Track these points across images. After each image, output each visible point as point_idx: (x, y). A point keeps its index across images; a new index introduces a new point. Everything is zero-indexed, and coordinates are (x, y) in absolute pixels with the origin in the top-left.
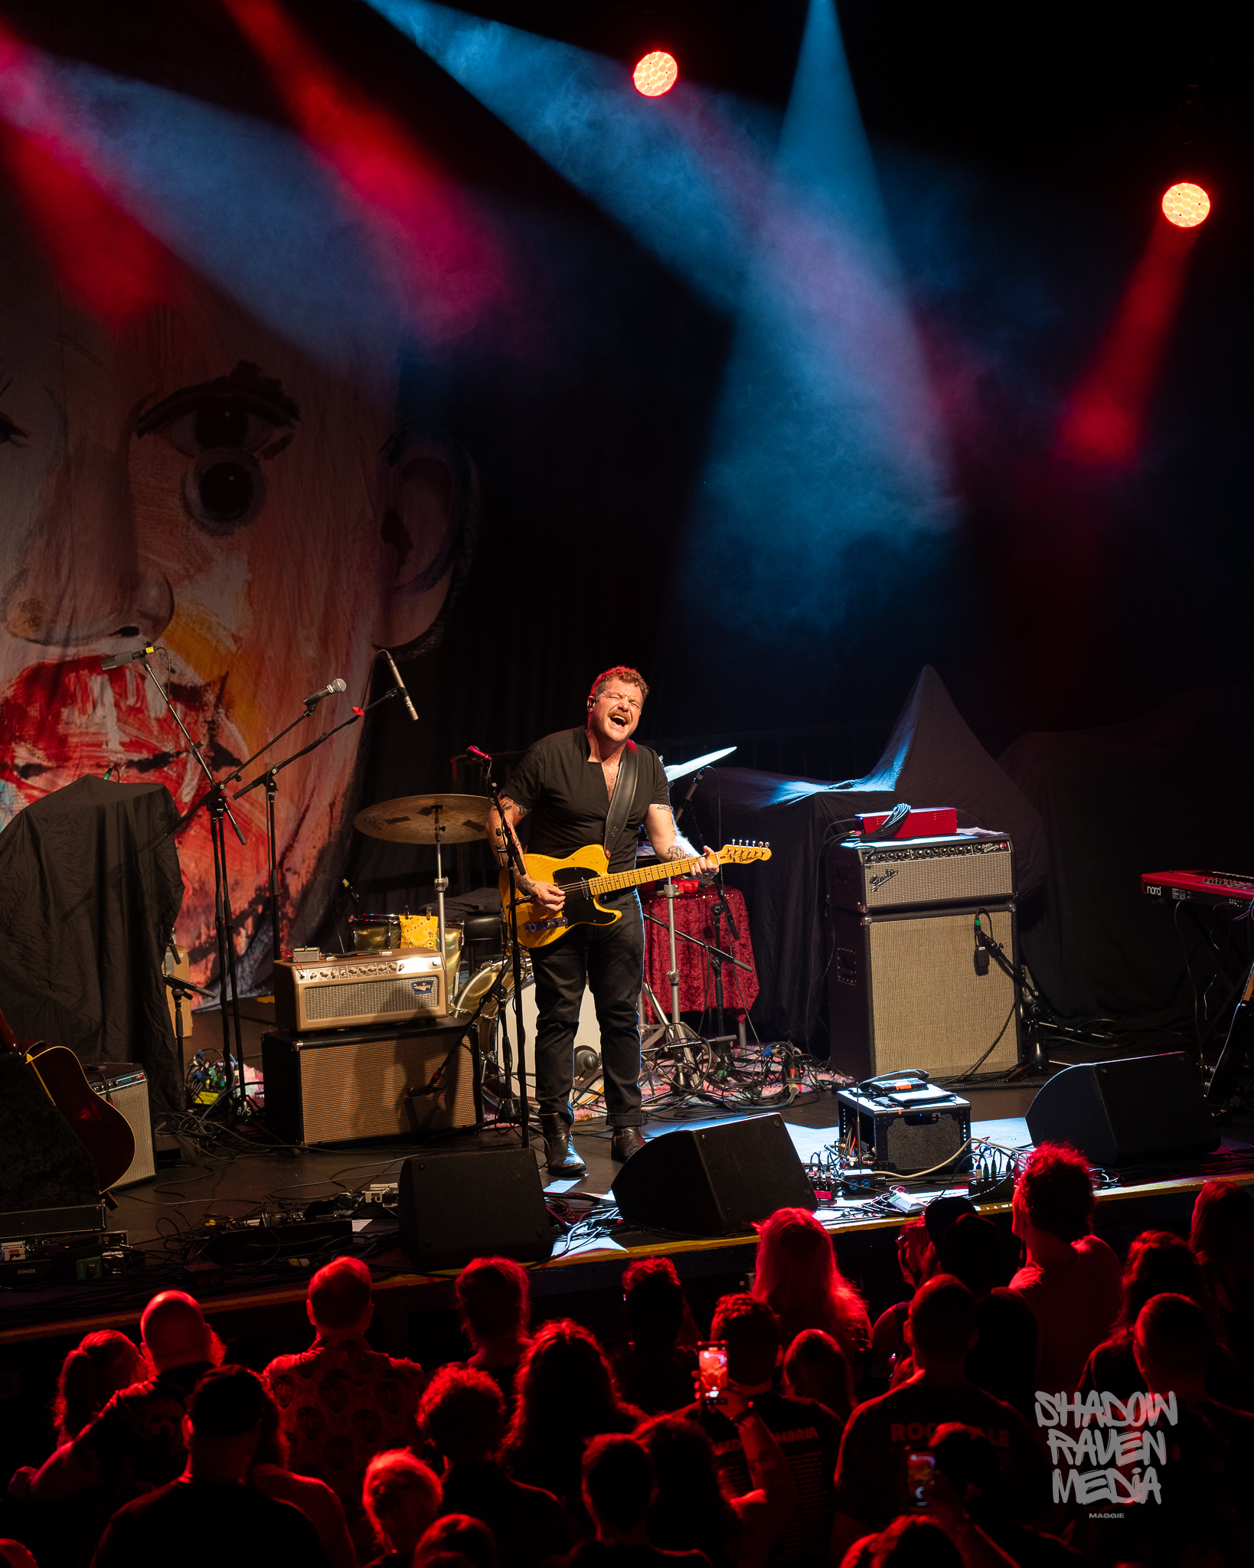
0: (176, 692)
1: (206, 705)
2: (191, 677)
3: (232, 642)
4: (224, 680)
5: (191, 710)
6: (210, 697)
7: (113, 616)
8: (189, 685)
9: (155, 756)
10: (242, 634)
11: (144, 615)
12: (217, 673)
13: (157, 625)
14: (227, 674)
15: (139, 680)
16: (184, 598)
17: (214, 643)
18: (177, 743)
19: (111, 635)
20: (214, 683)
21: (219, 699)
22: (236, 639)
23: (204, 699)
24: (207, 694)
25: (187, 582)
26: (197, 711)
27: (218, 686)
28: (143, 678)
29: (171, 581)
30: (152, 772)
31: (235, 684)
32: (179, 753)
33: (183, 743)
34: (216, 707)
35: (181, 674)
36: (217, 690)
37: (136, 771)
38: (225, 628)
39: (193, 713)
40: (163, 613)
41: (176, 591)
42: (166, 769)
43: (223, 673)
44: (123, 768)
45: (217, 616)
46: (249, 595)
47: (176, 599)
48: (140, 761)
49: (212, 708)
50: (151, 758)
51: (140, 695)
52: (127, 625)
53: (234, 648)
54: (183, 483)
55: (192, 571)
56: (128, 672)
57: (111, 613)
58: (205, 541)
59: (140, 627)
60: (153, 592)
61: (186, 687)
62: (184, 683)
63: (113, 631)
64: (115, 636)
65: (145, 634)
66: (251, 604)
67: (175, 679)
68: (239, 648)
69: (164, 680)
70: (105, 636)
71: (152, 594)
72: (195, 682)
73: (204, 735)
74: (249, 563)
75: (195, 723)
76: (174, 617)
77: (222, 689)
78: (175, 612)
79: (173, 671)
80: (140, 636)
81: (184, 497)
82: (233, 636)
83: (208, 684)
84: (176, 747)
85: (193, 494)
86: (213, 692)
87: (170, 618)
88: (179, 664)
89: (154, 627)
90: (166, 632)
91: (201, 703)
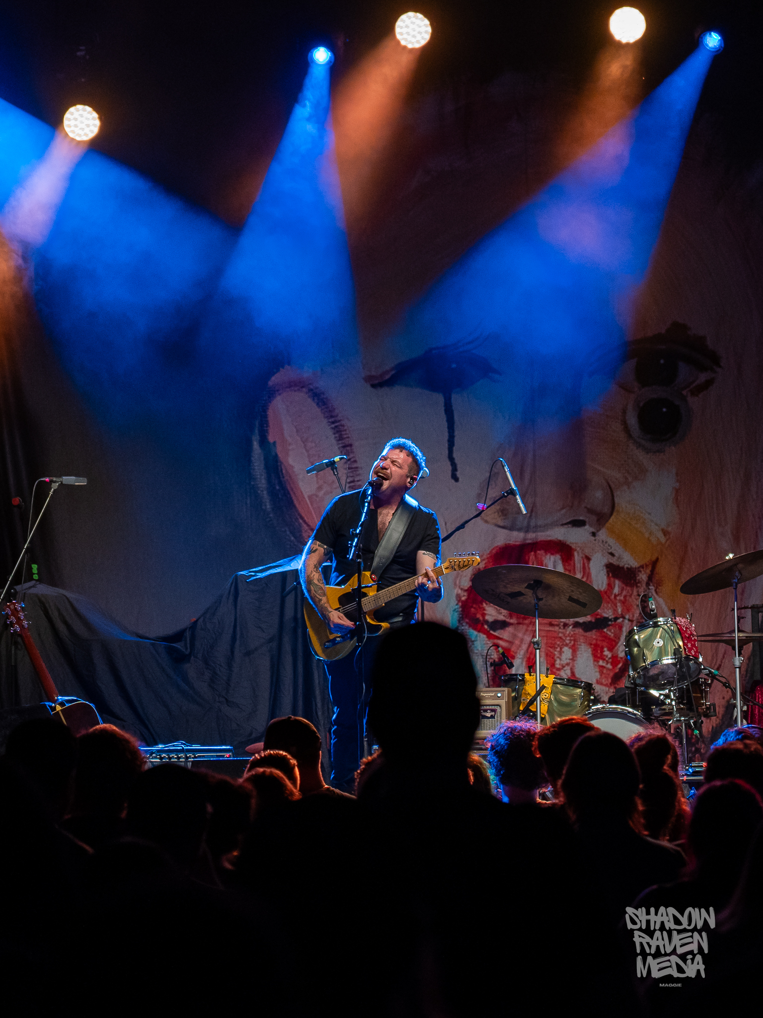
0: (614, 571)
1: (639, 582)
2: (628, 560)
3: (662, 535)
4: (654, 563)
5: (627, 585)
6: (643, 577)
7: (564, 510)
8: (626, 566)
9: (597, 620)
10: (670, 529)
11: (590, 511)
12: (647, 559)
13: (601, 519)
14: (657, 559)
15: (585, 561)
16: (623, 500)
17: (647, 535)
18: (615, 610)
19: (563, 525)
20: (647, 566)
21: (650, 578)
22: (665, 533)
23: (638, 578)
24: (641, 575)
25: (625, 487)
26: (632, 586)
27: (650, 568)
28: (588, 559)
29: (613, 486)
30: (594, 631)
31: (663, 569)
32: (616, 619)
33: (620, 610)
34: (648, 584)
35: (619, 558)
36: (648, 571)
37: (581, 630)
38: (656, 525)
39: (628, 588)
40: (606, 510)
41: (617, 493)
42: (605, 630)
43: (654, 558)
44: (571, 627)
45: (650, 514)
46: (677, 499)
47: (616, 500)
48: (584, 623)
49: (644, 585)
50: (593, 621)
51: (586, 571)
52: (576, 518)
53: (663, 539)
54: (624, 412)
55: (630, 479)
56: (576, 554)
57: (563, 508)
58: (641, 456)
59: (587, 520)
60: (599, 494)
61: (623, 568)
62: (621, 565)
63: (564, 522)
64: (566, 526)
65: (591, 526)
66: (678, 507)
67: (614, 561)
68: (667, 540)
69: (605, 561)
70: (557, 525)
71: (597, 496)
72: (631, 564)
73: (638, 606)
74: (677, 474)
75: (631, 596)
76: (615, 514)
77: (652, 571)
78: (616, 508)
79: (612, 554)
80: (587, 527)
81: (624, 423)
82: (663, 530)
83: (642, 567)
84: (614, 614)
85: (632, 420)
86: (646, 573)
87: (611, 514)
88: (618, 550)
89: (598, 520)
90: (607, 525)
91: (635, 580)
